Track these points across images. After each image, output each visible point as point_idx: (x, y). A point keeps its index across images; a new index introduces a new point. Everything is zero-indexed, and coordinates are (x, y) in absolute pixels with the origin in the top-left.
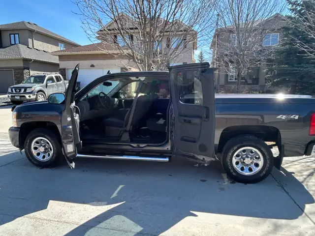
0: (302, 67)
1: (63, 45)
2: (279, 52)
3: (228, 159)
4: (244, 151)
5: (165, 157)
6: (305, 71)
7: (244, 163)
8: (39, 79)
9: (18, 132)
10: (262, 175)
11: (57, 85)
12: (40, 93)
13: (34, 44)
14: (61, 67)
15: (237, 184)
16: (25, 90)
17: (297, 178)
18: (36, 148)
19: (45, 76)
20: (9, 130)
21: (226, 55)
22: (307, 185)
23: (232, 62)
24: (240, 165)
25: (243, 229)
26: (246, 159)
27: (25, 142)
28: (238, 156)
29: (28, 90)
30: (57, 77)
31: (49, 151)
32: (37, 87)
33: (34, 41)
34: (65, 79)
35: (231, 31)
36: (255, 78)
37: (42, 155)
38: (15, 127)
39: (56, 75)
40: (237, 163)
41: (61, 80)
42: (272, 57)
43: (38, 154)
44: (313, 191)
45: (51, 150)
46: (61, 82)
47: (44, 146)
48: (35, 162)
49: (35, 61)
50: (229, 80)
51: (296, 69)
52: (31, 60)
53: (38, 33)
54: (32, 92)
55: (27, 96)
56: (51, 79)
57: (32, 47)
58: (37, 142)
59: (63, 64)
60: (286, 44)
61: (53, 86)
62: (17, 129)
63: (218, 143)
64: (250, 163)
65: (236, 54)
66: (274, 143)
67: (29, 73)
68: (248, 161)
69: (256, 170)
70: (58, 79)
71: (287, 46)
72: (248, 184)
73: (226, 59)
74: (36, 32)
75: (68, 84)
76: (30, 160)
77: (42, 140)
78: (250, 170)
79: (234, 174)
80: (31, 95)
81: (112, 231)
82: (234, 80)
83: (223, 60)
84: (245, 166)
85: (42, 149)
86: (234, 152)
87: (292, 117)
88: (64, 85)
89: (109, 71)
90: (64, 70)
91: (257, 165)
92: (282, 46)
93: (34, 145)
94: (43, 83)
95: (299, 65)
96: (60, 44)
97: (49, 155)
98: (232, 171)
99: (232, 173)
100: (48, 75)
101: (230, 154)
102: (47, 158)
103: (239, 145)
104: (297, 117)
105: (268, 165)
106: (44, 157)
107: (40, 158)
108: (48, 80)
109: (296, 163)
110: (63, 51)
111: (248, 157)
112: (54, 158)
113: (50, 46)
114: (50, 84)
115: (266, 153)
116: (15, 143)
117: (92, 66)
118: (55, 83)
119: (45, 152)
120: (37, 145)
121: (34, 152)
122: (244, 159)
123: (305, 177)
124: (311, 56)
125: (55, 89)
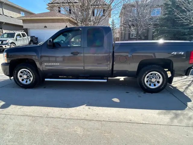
0: (175, 28)
1: (23, 13)
2: (162, 19)
3: (142, 80)
4: (151, 74)
5: (105, 79)
6: (177, 31)
7: (151, 81)
8: (11, 35)
9: (9, 66)
10: (161, 88)
11: (23, 39)
12: (12, 44)
13: (4, 11)
14: (24, 27)
15: (147, 93)
16: (2, 42)
17: (180, 90)
18: (21, 76)
19: (14, 33)
20: (2, 65)
21: (130, 21)
22: (186, 93)
23: (133, 25)
24: (149, 83)
25: (157, 116)
26: (153, 79)
27: (14, 72)
28: (148, 77)
29: (4, 42)
30: (23, 34)
31: (30, 78)
32: (10, 40)
33: (4, 10)
34: (28, 35)
35: (133, 6)
36: (146, 36)
37: (25, 81)
38: (5, 63)
39: (22, 32)
40: (147, 82)
41: (25, 36)
42: (158, 22)
43: (23, 80)
44: (190, 96)
45: (31, 77)
46: (26, 37)
47: (27, 75)
48: (21, 85)
49: (6, 24)
50: (131, 37)
51: (172, 29)
52: (3, 23)
53: (6, 4)
54: (7, 43)
55: (4, 46)
56: (19, 35)
57: (2, 14)
58: (21, 72)
59: (25, 26)
60: (166, 14)
61: (20, 40)
62: (8, 64)
63: (136, 70)
64: (155, 81)
65: (136, 20)
66: (167, 70)
67: (2, 31)
68: (153, 80)
69: (158, 85)
70: (24, 35)
71: (167, 16)
72: (153, 94)
73: (130, 23)
74: (5, 4)
75: (30, 39)
76: (17, 84)
77: (25, 71)
78: (155, 85)
79: (145, 88)
80: (7, 46)
81: (82, 120)
82: (134, 37)
83: (128, 24)
84: (152, 83)
85: (25, 77)
86: (146, 75)
87: (180, 53)
88: (27, 39)
89: (67, 26)
90: (27, 29)
91: (158, 82)
92: (164, 15)
93: (20, 74)
94: (14, 38)
95: (174, 27)
96: (21, 12)
97: (30, 80)
98: (144, 86)
99: (144, 88)
100: (17, 33)
101: (144, 76)
102: (29, 82)
103: (149, 71)
104: (183, 53)
105: (165, 82)
106: (27, 82)
107: (24, 82)
108: (17, 36)
109: (177, 82)
110: (24, 17)
111: (154, 78)
112: (34, 82)
113: (15, 13)
114: (18, 38)
115: (164, 75)
116: (6, 73)
117: (45, 27)
118: (22, 38)
119: (27, 79)
120: (21, 74)
121: (20, 79)
122: (151, 79)
123: (184, 89)
124: (183, 20)
125: (22, 42)
